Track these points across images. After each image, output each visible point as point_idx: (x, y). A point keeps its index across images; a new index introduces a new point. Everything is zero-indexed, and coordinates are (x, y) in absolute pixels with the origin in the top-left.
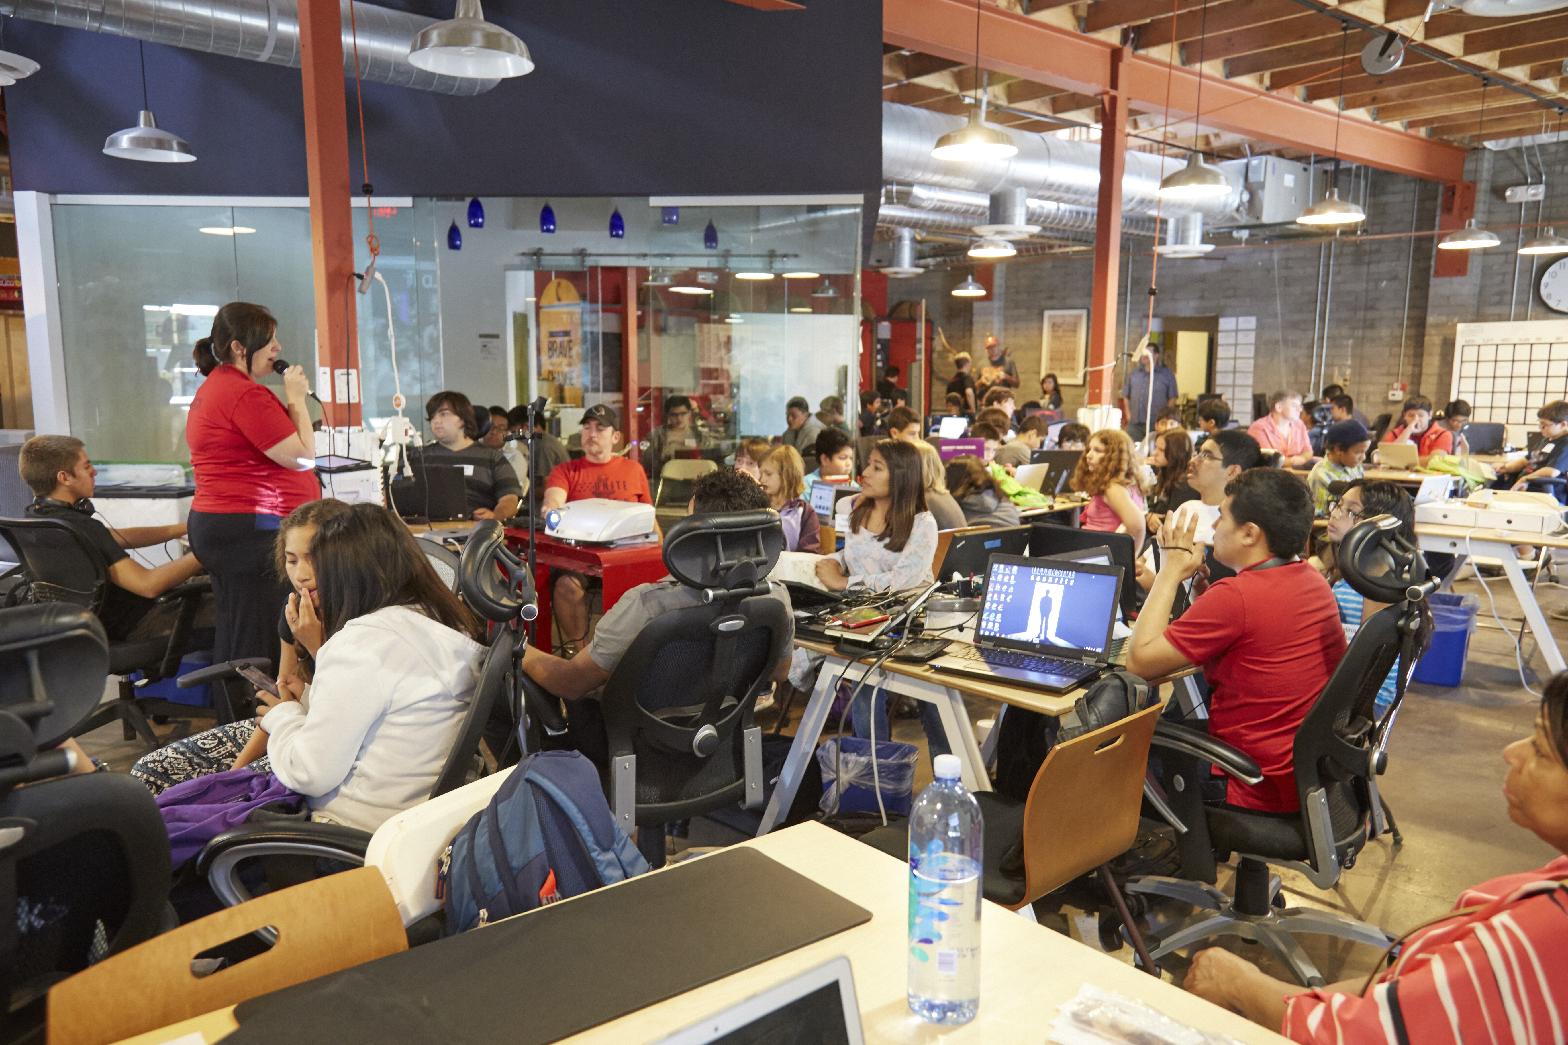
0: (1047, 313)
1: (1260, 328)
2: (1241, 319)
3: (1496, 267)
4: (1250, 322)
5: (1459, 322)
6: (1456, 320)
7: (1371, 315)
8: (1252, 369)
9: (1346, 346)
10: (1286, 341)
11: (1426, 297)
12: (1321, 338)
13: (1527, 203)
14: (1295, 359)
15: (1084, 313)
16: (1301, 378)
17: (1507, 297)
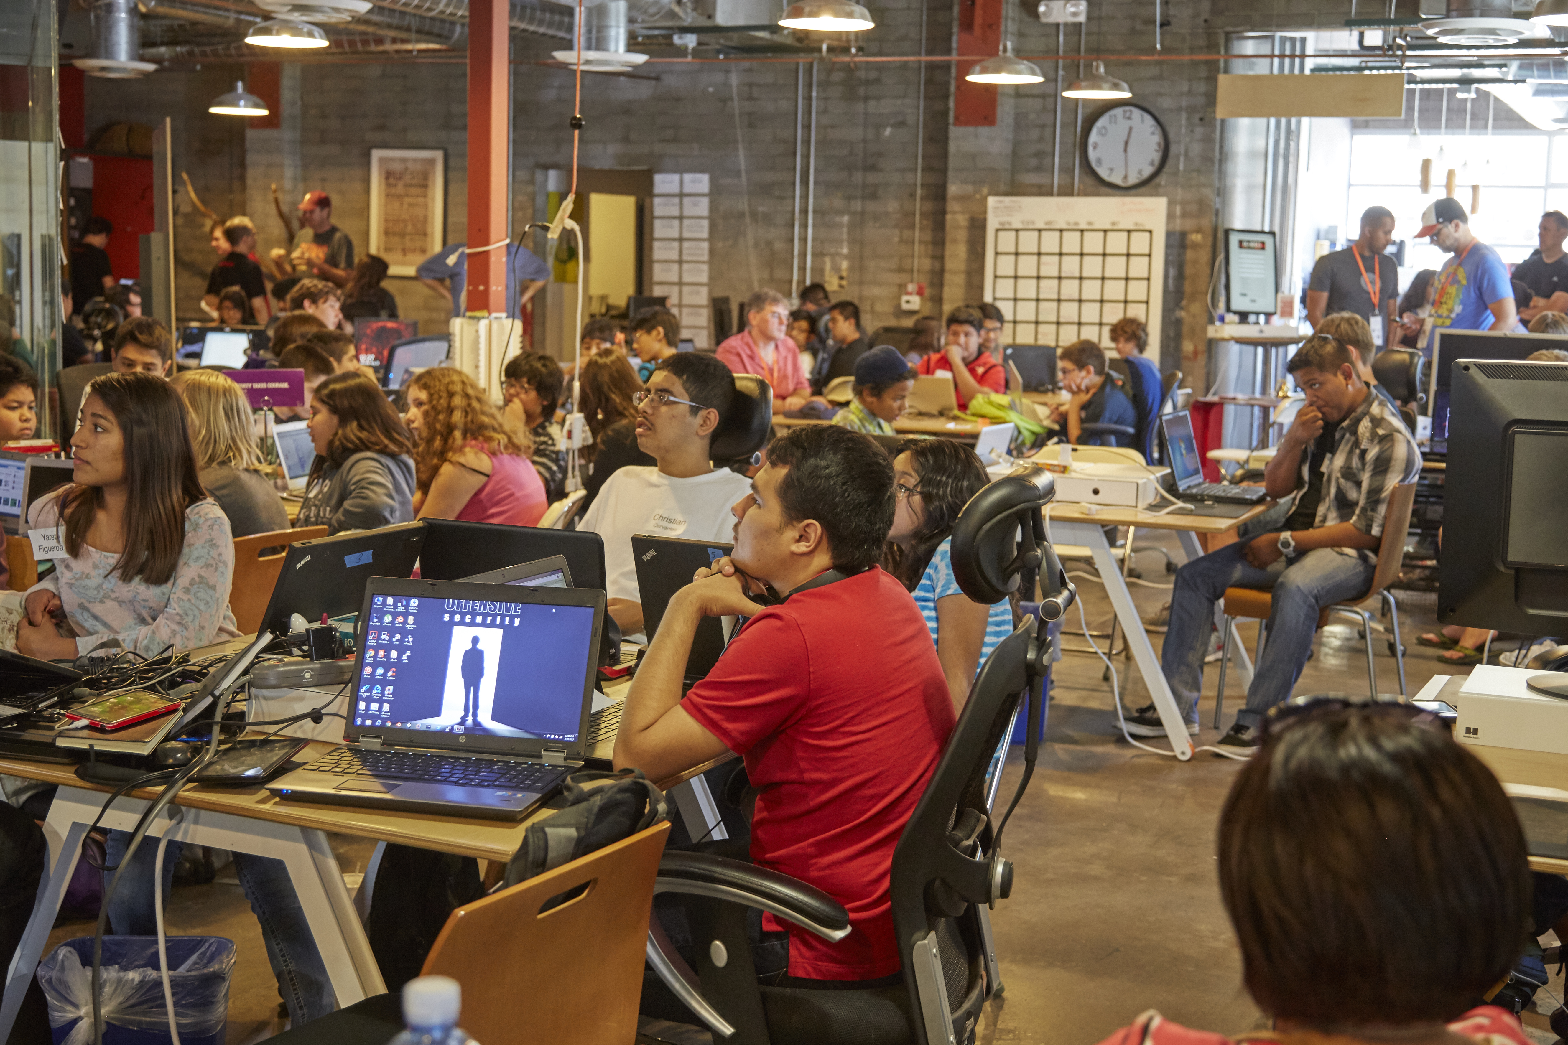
0: (377, 154)
1: (715, 192)
2: (687, 177)
3: (1032, 116)
4: (700, 182)
5: (990, 194)
6: (985, 191)
7: (872, 178)
8: (706, 258)
9: (840, 225)
10: (754, 215)
11: (945, 155)
12: (804, 212)
13: (1066, 25)
14: (769, 243)
15: (439, 155)
16: (779, 273)
17: (1047, 161)
